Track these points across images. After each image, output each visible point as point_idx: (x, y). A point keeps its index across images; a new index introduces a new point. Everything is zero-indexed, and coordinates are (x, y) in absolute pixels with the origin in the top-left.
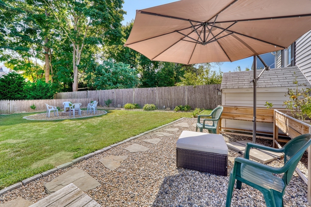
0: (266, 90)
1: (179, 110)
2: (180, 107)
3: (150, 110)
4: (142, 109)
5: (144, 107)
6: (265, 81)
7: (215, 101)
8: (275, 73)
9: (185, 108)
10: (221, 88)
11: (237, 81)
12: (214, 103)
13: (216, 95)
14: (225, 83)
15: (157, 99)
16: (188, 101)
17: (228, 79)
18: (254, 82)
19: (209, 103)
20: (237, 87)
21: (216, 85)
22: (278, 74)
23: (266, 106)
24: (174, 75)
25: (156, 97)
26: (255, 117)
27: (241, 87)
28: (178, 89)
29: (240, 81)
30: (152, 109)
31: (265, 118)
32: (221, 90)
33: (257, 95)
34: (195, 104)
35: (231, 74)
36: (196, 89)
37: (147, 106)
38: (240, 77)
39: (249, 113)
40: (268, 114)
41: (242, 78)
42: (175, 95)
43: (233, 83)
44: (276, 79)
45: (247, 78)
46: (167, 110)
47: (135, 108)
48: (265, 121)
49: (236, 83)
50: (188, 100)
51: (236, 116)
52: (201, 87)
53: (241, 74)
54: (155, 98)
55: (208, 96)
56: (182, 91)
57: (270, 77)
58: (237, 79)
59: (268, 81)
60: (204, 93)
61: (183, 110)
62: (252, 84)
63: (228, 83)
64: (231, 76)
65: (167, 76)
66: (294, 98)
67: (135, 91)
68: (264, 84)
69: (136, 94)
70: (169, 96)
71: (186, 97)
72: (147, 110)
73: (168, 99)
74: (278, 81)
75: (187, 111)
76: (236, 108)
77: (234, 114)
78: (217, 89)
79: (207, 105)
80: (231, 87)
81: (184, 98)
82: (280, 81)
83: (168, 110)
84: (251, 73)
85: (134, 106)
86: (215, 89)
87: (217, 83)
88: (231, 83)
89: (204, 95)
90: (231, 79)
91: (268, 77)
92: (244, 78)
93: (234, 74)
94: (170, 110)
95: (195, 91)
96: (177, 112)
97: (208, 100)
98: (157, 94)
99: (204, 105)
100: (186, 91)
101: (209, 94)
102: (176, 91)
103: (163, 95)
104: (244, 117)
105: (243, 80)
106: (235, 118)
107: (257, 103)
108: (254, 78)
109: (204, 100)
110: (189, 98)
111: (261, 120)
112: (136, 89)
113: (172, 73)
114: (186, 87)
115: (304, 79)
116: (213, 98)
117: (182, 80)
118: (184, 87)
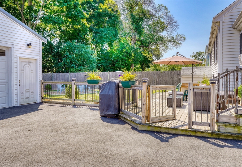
11: (188, 72)
12: (175, 84)
13: (176, 78)
14: (182, 73)
16: (157, 83)
17: (184, 71)
18: (192, 74)
21: (177, 71)
23: (198, 83)
28: (149, 73)
29: (189, 72)
32: (181, 76)
36: (163, 74)
41: (190, 71)
43: (186, 73)
49: (187, 73)
50: (157, 81)
52: (166, 73)
55: (171, 79)
58: (188, 71)
60: (168, 76)
62: (192, 75)
64: (186, 69)
66: (203, 79)
69: (110, 77)
71: (155, 80)
76: (187, 84)
77: (186, 86)
78: (178, 74)
81: (153, 80)
86: (176, 74)
88: (185, 73)
89: (168, 78)
95: (162, 75)
97: (171, 81)
100: (155, 75)
101: (172, 78)
106: (186, 88)
109: (168, 82)
110: (158, 80)
112: (111, 72)
113: (130, 55)
114: (155, 72)
115: (211, 72)
116: (174, 80)
117: (151, 66)
118: (153, 72)
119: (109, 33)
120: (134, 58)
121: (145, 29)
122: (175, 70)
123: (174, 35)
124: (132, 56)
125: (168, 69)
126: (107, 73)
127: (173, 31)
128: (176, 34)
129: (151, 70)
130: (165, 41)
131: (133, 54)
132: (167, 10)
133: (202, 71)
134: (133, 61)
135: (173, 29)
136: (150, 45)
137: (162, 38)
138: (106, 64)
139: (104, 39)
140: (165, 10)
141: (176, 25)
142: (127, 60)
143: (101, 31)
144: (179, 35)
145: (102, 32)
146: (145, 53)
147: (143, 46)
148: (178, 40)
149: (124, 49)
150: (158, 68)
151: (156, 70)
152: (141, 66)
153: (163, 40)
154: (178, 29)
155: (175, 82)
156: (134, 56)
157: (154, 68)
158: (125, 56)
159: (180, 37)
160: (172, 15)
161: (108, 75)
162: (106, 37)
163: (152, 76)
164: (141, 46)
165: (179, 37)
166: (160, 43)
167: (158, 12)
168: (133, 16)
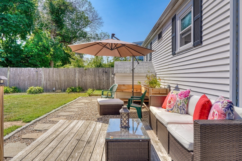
0: (138, 74)
1: (70, 92)
2: (72, 89)
3: (36, 93)
4: (26, 92)
5: (29, 90)
6: (138, 69)
7: (103, 82)
8: (142, 64)
9: (77, 89)
10: (115, 72)
11: (123, 68)
13: (104, 77)
14: (116, 69)
15: (43, 81)
16: (79, 83)
17: (118, 66)
18: (133, 70)
19: (98, 84)
20: (124, 72)
21: (104, 68)
22: (144, 65)
23: (138, 84)
24: (51, 52)
25: (42, 79)
26: (133, 89)
27: (126, 72)
28: (69, 70)
29: (125, 68)
30: (40, 92)
31: (137, 90)
32: (115, 74)
33: (134, 77)
34: (85, 85)
35: (119, 63)
36: (87, 71)
37: (31, 89)
38: (125, 65)
39: (130, 88)
40: (139, 87)
41: (126, 66)
42: (65, 77)
44: (143, 68)
45: (129, 67)
46: (57, 92)
47: (14, 92)
48: (138, 91)
50: (79, 81)
51: (124, 89)
52: (91, 70)
53: (125, 63)
54: (40, 80)
55: (97, 78)
56: (73, 72)
57: (140, 67)
59: (139, 69)
60: (94, 75)
61: (75, 91)
63: (118, 69)
64: (120, 64)
65: (41, 53)
66: (148, 79)
67: (10, 71)
68: (137, 71)
69: (11, 75)
70: (58, 78)
71: (77, 79)
72: (33, 93)
73: (57, 81)
74: (143, 69)
75: (79, 92)
76: (124, 85)
77: (123, 89)
78: (105, 72)
79: (97, 86)
80: (120, 72)
81: (75, 80)
82: (144, 69)
83: (59, 92)
84: (131, 63)
85: (12, 90)
86: (103, 72)
87: (105, 66)
88: (120, 69)
89: (94, 77)
90: (120, 66)
91: (139, 67)
92: (127, 67)
93: (121, 63)
94: (61, 92)
95: (85, 73)
96: (70, 94)
97: (98, 81)
98: (43, 75)
99: (94, 86)
100: (77, 73)
101: (99, 77)
102: (66, 73)
103: (51, 76)
104: (128, 90)
105: (127, 68)
106: (123, 91)
107: (134, 82)
108: (133, 68)
109: (94, 82)
110: (80, 80)
111: (135, 91)
112: (12, 68)
113: (48, 50)
114: (77, 69)
115: (154, 69)
116: (102, 80)
117: (72, 62)
118: (75, 69)
119: (19, 21)
120: (54, 54)
121: (67, 23)
122: (102, 67)
123: (98, 32)
124: (51, 51)
125: (93, 65)
126: (6, 69)
127: (97, 28)
128: (101, 32)
129: (72, 66)
130: (89, 38)
131: (52, 49)
132: (91, 6)
133: (142, 67)
134: (52, 57)
135: (97, 26)
136: (73, 41)
137: (86, 33)
138: (16, 59)
139: (12, 28)
140: (89, 6)
141: (101, 21)
142: (44, 56)
143: (9, 18)
144: (103, 33)
145: (11, 18)
146: (67, 50)
147: (64, 42)
148: (102, 38)
149: (40, 43)
150: (81, 64)
151: (79, 66)
152: (62, 63)
153: (87, 37)
154: (102, 26)
155: (103, 81)
156: (53, 52)
157: (76, 64)
158: (42, 51)
159: (105, 35)
160: (96, 10)
161: (7, 73)
162: (15, 25)
163: (73, 74)
164: (62, 41)
165: (103, 35)
166: (83, 39)
167: (81, 7)
168: (52, 5)
